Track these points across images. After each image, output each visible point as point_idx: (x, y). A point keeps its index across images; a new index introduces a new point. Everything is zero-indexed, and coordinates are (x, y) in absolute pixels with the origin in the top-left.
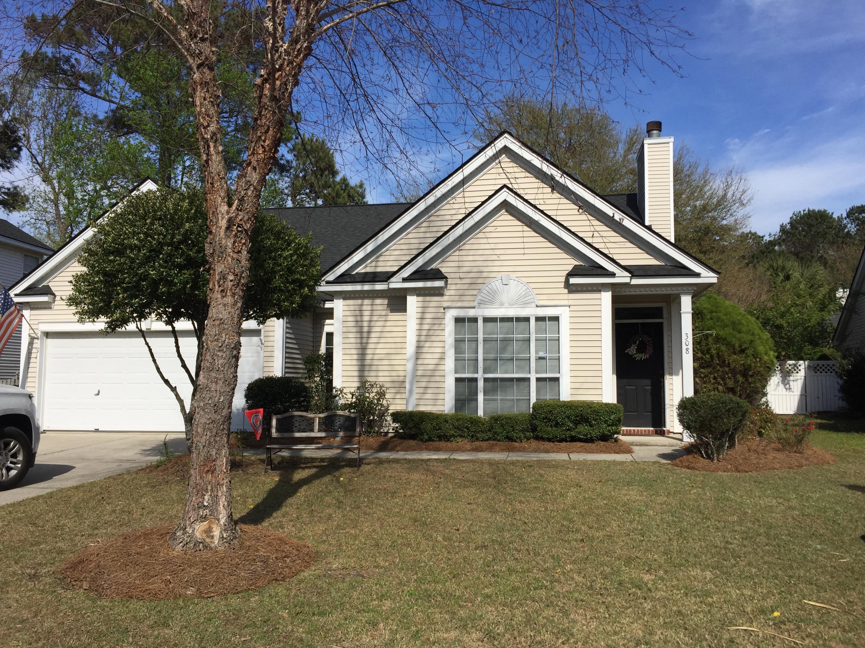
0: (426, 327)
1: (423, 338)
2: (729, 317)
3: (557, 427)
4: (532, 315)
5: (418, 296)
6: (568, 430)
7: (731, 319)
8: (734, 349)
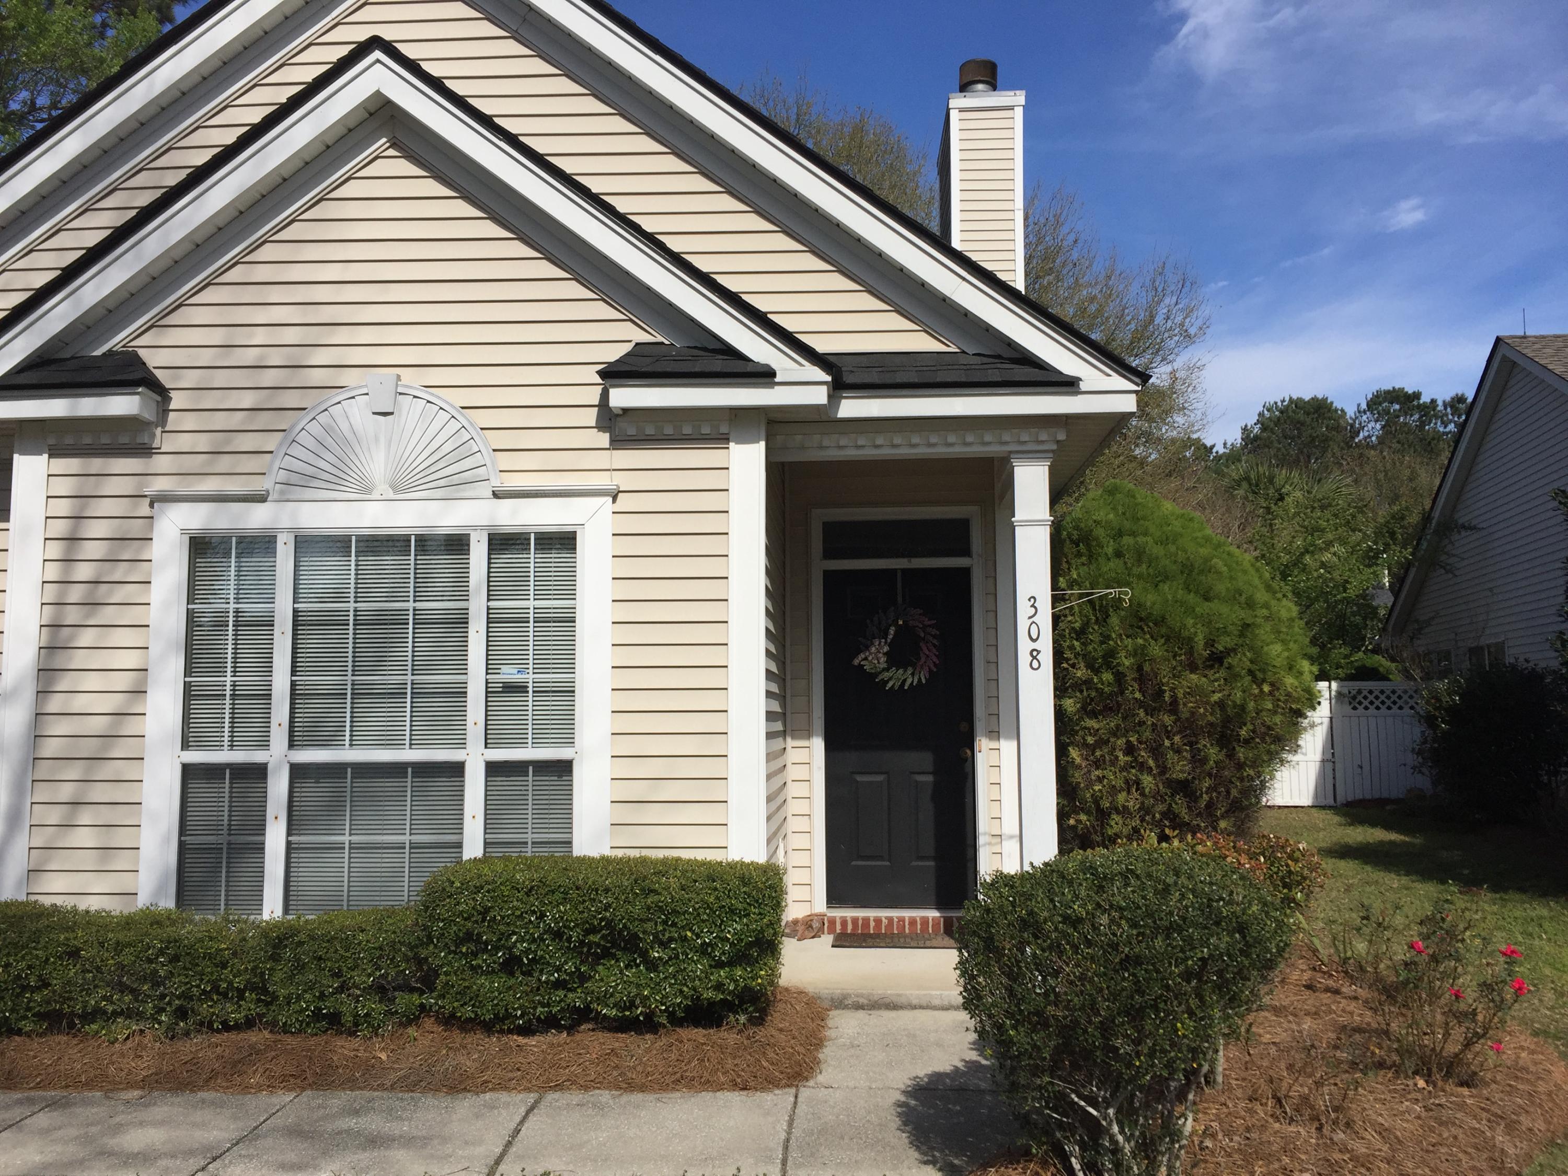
0: (84, 572)
1: (72, 615)
2: (1173, 549)
3: (512, 974)
4: (475, 528)
5: (55, 452)
6: (559, 985)
7: (1181, 556)
8: (1191, 652)
